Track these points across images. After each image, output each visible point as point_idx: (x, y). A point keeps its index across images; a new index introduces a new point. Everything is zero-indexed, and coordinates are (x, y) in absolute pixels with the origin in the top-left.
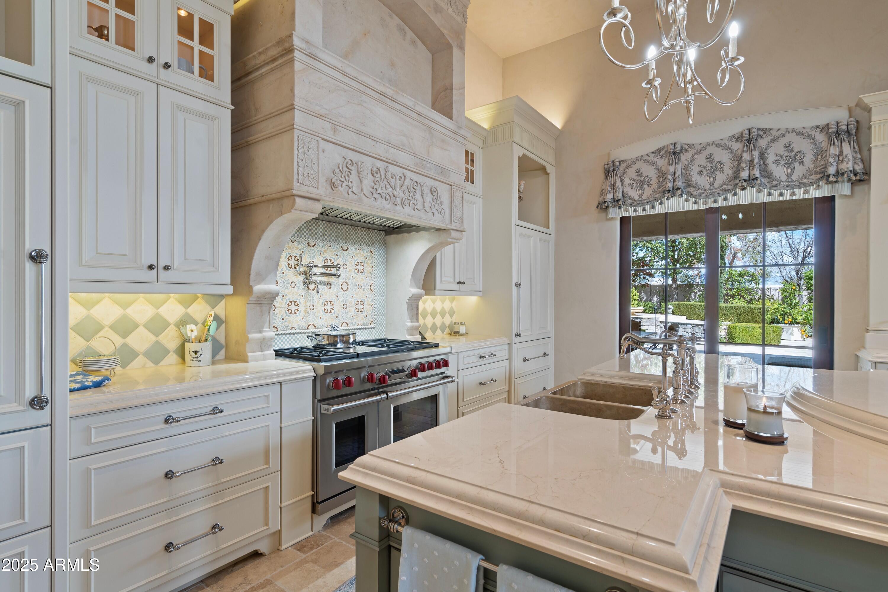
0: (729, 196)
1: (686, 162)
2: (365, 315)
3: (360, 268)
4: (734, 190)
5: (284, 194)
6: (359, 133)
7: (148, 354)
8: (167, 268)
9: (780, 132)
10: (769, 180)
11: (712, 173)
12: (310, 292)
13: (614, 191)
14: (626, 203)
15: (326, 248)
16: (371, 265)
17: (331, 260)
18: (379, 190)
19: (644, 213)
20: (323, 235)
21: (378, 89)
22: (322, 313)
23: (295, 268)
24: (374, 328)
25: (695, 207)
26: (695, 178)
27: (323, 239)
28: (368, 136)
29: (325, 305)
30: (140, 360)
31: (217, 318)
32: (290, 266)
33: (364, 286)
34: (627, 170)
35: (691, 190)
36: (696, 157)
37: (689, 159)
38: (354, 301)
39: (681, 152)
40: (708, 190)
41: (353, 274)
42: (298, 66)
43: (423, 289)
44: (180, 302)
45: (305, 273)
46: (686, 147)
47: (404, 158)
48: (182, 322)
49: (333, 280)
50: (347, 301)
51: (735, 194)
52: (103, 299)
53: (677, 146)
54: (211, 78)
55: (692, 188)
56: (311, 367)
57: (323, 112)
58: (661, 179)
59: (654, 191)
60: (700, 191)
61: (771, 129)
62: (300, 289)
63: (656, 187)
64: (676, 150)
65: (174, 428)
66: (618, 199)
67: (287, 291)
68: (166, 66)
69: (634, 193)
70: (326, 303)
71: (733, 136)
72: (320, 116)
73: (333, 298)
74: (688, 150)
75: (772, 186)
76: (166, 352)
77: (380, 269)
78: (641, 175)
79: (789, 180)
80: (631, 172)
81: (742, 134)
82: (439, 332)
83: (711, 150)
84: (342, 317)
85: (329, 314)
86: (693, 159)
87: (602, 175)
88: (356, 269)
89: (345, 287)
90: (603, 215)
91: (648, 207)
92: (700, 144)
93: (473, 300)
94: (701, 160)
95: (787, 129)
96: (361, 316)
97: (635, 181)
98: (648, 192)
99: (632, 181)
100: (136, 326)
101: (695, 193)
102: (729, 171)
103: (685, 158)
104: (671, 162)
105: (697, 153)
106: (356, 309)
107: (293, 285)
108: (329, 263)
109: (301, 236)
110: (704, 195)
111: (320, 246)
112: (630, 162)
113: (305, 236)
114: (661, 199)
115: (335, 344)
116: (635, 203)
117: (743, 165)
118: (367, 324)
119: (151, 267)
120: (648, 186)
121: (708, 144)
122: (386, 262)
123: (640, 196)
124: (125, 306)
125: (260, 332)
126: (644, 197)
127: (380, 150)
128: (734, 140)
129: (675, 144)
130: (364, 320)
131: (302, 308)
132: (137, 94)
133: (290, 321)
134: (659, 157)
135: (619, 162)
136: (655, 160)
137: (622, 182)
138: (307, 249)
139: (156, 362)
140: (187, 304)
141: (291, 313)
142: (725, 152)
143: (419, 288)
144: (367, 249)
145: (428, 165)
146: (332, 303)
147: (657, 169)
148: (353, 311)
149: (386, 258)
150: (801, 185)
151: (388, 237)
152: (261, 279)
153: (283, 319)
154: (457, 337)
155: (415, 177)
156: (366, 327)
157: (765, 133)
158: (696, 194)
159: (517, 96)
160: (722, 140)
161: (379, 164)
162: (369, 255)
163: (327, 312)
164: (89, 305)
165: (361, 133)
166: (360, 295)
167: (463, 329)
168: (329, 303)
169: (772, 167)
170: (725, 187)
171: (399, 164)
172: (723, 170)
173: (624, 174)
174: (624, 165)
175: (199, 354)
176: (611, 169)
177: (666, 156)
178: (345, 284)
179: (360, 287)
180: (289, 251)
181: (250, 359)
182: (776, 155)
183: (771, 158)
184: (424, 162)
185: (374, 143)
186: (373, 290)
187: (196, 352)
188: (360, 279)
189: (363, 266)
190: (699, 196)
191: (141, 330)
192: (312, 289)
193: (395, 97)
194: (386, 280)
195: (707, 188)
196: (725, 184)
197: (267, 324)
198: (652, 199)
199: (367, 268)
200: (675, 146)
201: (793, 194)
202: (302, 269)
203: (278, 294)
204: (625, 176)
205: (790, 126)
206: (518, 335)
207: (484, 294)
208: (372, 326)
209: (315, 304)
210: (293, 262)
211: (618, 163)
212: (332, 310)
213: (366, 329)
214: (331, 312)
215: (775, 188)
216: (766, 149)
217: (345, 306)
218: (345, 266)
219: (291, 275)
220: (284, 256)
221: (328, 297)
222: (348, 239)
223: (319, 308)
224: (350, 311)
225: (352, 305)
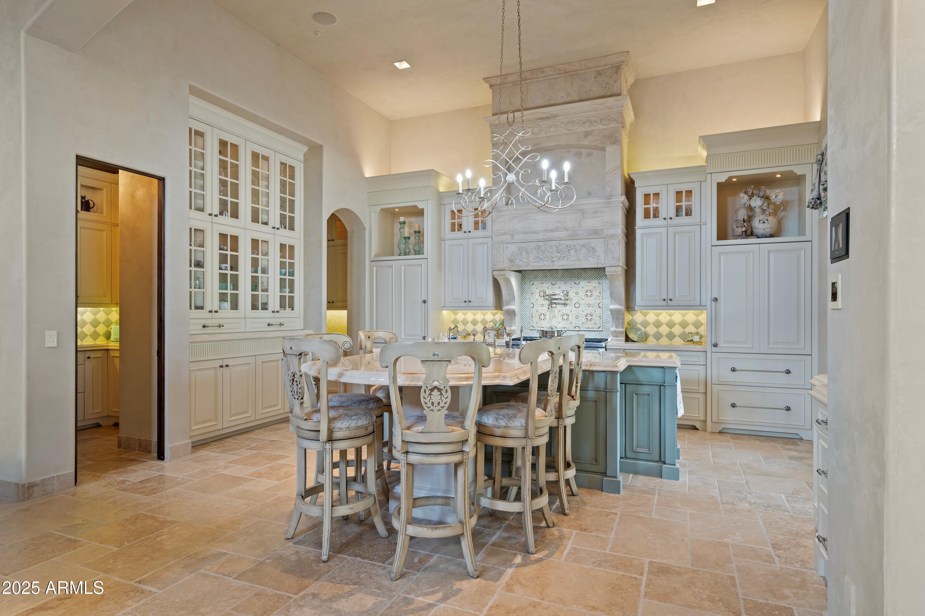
3: (589, 293)
6: (526, 233)
8: (470, 302)
12: (553, 309)
15: (564, 284)
16: (599, 292)
17: (566, 291)
23: (544, 297)
24: (602, 331)
27: (561, 280)
28: (532, 232)
32: (540, 296)
33: (593, 304)
38: (584, 314)
41: (584, 297)
43: (625, 307)
45: (549, 299)
47: (556, 234)
49: (568, 302)
50: (578, 313)
57: (507, 231)
62: (547, 307)
67: (539, 309)
70: (563, 315)
72: (505, 234)
73: (568, 312)
84: (575, 323)
88: (586, 295)
89: (577, 305)
96: (590, 323)
100: (468, 322)
107: (542, 305)
108: (565, 293)
109: (547, 280)
111: (560, 284)
113: (550, 280)
118: (596, 329)
119: (465, 302)
127: (541, 236)
130: (593, 326)
131: (548, 317)
132: (462, 245)
133: (540, 323)
138: (551, 286)
141: (541, 320)
144: (596, 281)
145: (581, 232)
146: (567, 315)
148: (583, 320)
152: (508, 303)
153: (537, 323)
155: (568, 243)
162: (597, 285)
163: (564, 320)
165: (528, 233)
166: (590, 310)
168: (565, 315)
171: (554, 239)
179: (589, 305)
180: (540, 288)
184: (576, 232)
185: (536, 234)
186: (601, 307)
188: (589, 300)
189: (592, 292)
191: (479, 324)
192: (554, 307)
199: (596, 293)
202: (548, 297)
208: (601, 329)
210: (542, 294)
212: (567, 319)
213: (595, 331)
217: (577, 317)
218: (577, 293)
219: (541, 301)
220: (537, 291)
221: (564, 312)
222: (579, 277)
223: (559, 318)
224: (581, 320)
225: (583, 316)
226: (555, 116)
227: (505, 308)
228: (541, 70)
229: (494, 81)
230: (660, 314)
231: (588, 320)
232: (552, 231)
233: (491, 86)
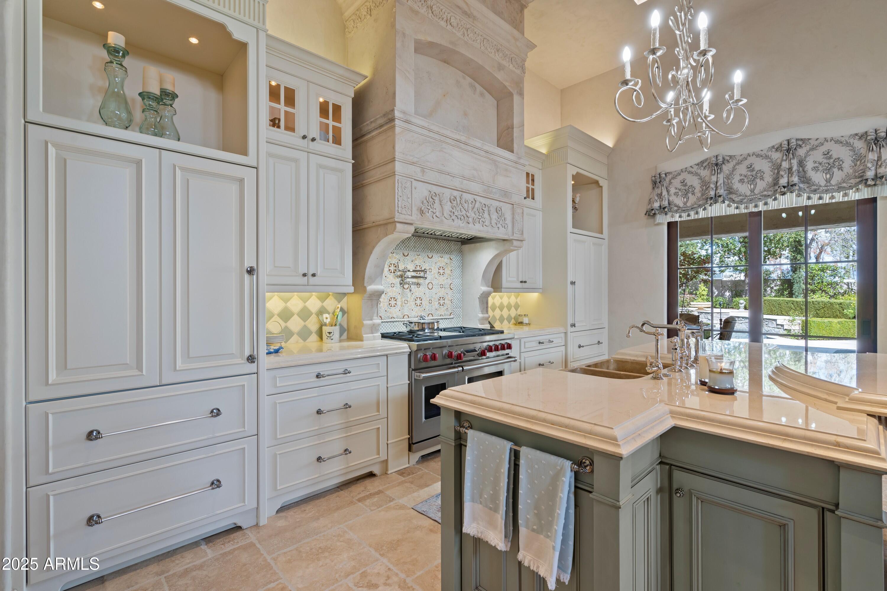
0: (770, 201)
1: (727, 172)
2: (445, 308)
3: (441, 271)
4: (775, 196)
5: (389, 221)
7: (299, 334)
8: (314, 275)
9: (818, 141)
10: (808, 185)
12: (405, 290)
13: (661, 200)
14: (672, 210)
15: (416, 256)
16: (450, 269)
17: (420, 266)
18: (456, 213)
19: (689, 218)
20: (414, 247)
21: (454, 137)
22: (413, 306)
23: (394, 272)
24: (453, 318)
25: (737, 212)
26: (736, 185)
27: (414, 250)
28: (447, 174)
29: (416, 300)
30: (295, 338)
31: (342, 310)
32: (390, 271)
33: (445, 285)
34: (672, 181)
35: (733, 196)
36: (737, 167)
37: (731, 169)
38: (437, 297)
39: (723, 163)
40: (749, 196)
41: (437, 276)
42: (398, 130)
43: (492, 287)
44: (319, 298)
45: (401, 276)
46: (728, 158)
47: (475, 187)
48: (321, 312)
49: (422, 281)
50: (432, 297)
51: (775, 199)
52: (274, 296)
53: (719, 158)
54: (339, 144)
55: (733, 195)
56: (407, 345)
57: (415, 160)
58: (704, 188)
59: (698, 199)
60: (741, 197)
61: (810, 139)
62: (398, 288)
63: (700, 195)
64: (718, 161)
65: (322, 382)
66: (664, 206)
67: (388, 290)
68: (313, 140)
69: (679, 201)
70: (416, 299)
71: (773, 147)
72: (413, 164)
73: (422, 295)
74: (730, 161)
75: (812, 191)
76: (311, 333)
77: (457, 272)
78: (685, 185)
79: (828, 184)
80: (676, 183)
81: (781, 145)
82: (506, 322)
83: (750, 160)
84: (429, 310)
85: (419, 307)
86: (734, 169)
87: (650, 186)
88: (439, 272)
89: (430, 286)
90: (651, 221)
91: (692, 213)
92: (741, 155)
94: (742, 169)
95: (825, 138)
96: (443, 309)
97: (680, 190)
98: (692, 199)
99: (677, 191)
100: (292, 315)
101: (736, 199)
102: (769, 178)
103: (726, 168)
104: (713, 173)
105: (738, 163)
106: (439, 303)
107: (392, 285)
108: (418, 269)
109: (398, 248)
110: (745, 200)
111: (412, 255)
112: (676, 173)
113: (401, 249)
114: (704, 206)
115: (423, 330)
116: (679, 210)
117: (782, 173)
118: (447, 315)
119: (304, 275)
120: (692, 194)
121: (749, 155)
122: (462, 266)
123: (685, 203)
125: (371, 320)
126: (689, 204)
127: (456, 183)
128: (774, 150)
129: (717, 156)
130: (445, 312)
131: (399, 303)
132: (296, 161)
133: (390, 312)
134: (702, 168)
135: (666, 174)
136: (699, 171)
137: (668, 191)
138: (403, 258)
139: (305, 340)
140: (323, 299)
141: (391, 306)
142: (764, 161)
143: (489, 287)
144: (447, 256)
145: (494, 190)
146: (421, 299)
147: (701, 179)
148: (436, 304)
149: (462, 263)
150: (840, 189)
151: (463, 246)
152: (372, 281)
153: (386, 311)
154: (521, 327)
155: (484, 201)
156: (447, 317)
157: (803, 143)
158: (738, 200)
159: (570, 125)
160: (762, 151)
161: (456, 193)
162: (449, 261)
163: (417, 306)
165: (442, 172)
166: (442, 293)
167: (526, 320)
168: (418, 298)
170: (765, 193)
171: (470, 192)
172: (763, 178)
173: (669, 184)
174: (669, 177)
175: (332, 334)
176: (658, 180)
177: (709, 167)
178: (430, 284)
179: (442, 286)
180: (390, 260)
181: (364, 339)
182: (815, 162)
184: (490, 189)
185: (452, 178)
186: (452, 288)
187: (330, 333)
188: (442, 280)
189: (444, 269)
190: (741, 202)
191: (296, 317)
192: (406, 288)
193: (467, 142)
194: (462, 280)
195: (748, 195)
196: (765, 191)
197: (375, 314)
198: (696, 206)
199: (448, 271)
200: (717, 158)
201: (833, 197)
202: (399, 273)
203: (383, 292)
204: (671, 186)
205: (829, 136)
206: (573, 325)
207: (543, 291)
208: (452, 317)
209: (409, 300)
210: (392, 268)
211: (664, 175)
212: (421, 304)
213: (446, 319)
214: (420, 306)
215: (815, 193)
216: (805, 157)
217: (430, 302)
218: (431, 270)
219: (391, 278)
220: (390, 264)
221: (418, 294)
222: (432, 249)
223: (411, 303)
224: (434, 304)
225: (436, 300)
227: (369, 288)
231: (440, 305)
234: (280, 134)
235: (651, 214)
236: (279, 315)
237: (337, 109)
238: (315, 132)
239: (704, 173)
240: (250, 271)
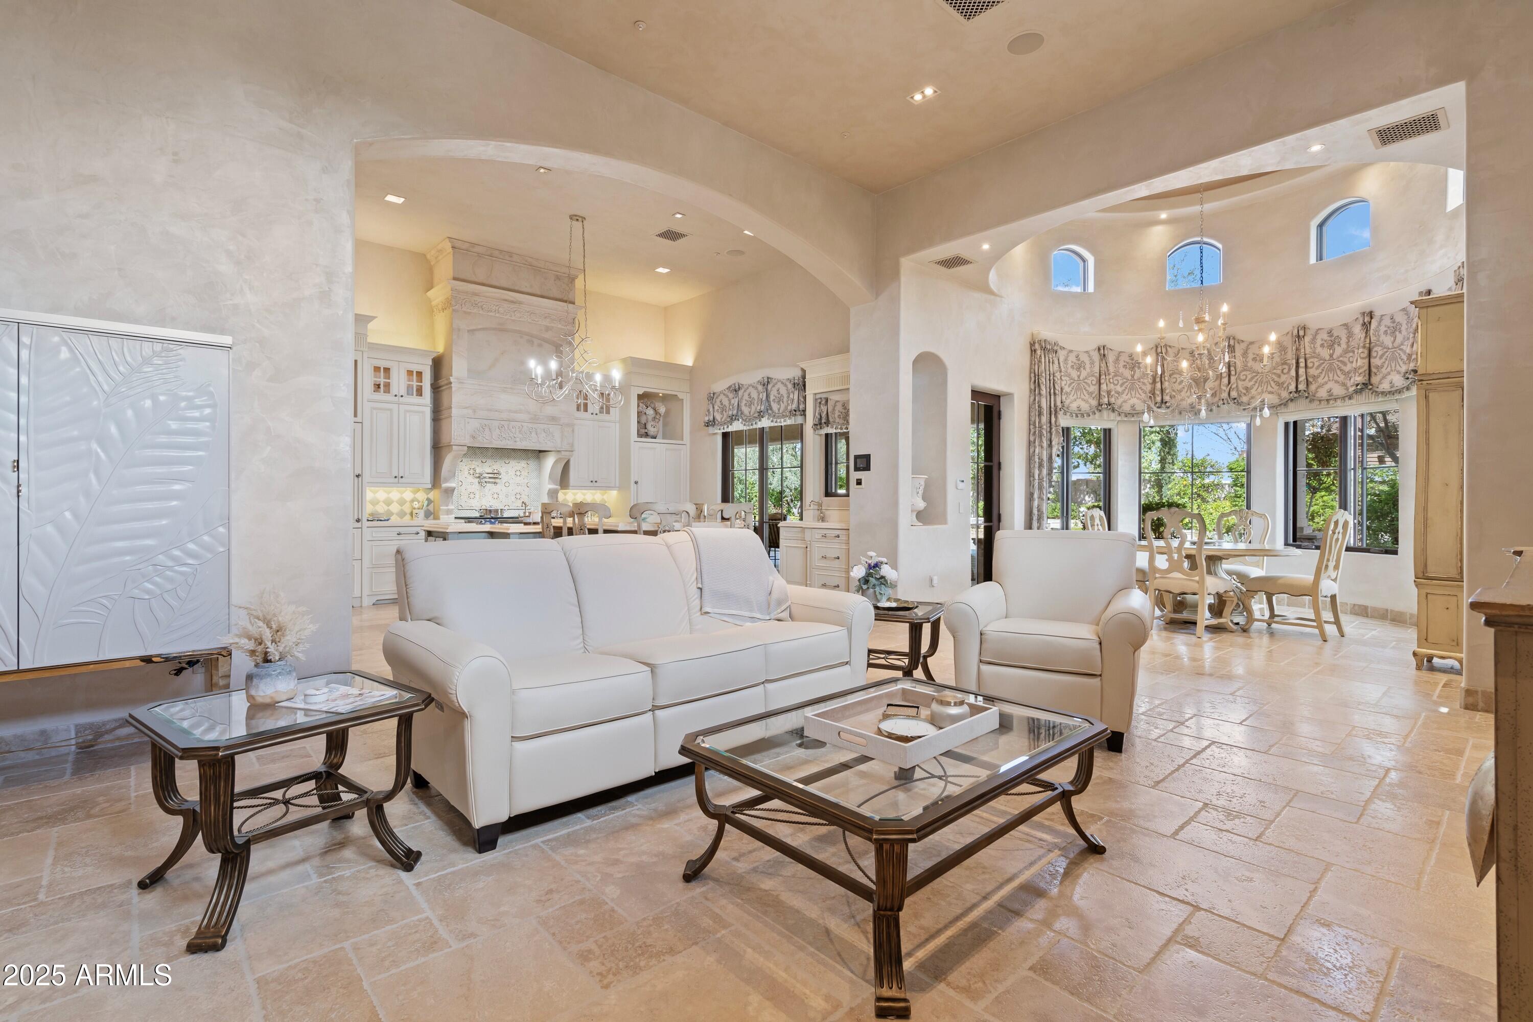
0: (758, 421)
1: (740, 397)
2: (522, 501)
3: (518, 473)
4: (761, 418)
5: (449, 444)
6: (489, 410)
7: (398, 514)
8: (402, 477)
9: (776, 381)
10: (772, 412)
11: (750, 406)
12: (483, 487)
13: (709, 415)
14: (715, 424)
15: (493, 463)
17: (497, 470)
23: (473, 475)
28: (496, 411)
30: (395, 517)
31: (428, 499)
32: (469, 474)
34: (717, 400)
37: (742, 395)
39: (738, 390)
40: (749, 417)
41: (513, 477)
42: (453, 389)
43: (560, 485)
44: (412, 492)
45: (479, 477)
46: (740, 386)
48: (412, 501)
49: (498, 481)
50: (508, 493)
52: (380, 490)
53: (736, 385)
54: (422, 395)
55: (742, 415)
57: (468, 405)
59: (728, 416)
60: (745, 418)
61: (772, 379)
62: (476, 486)
64: (735, 388)
66: (711, 420)
67: (468, 487)
68: (402, 396)
69: (719, 417)
70: (494, 494)
71: (759, 381)
72: (466, 408)
73: (498, 491)
74: (741, 388)
75: (773, 417)
76: (405, 514)
77: (535, 474)
78: (723, 405)
79: (779, 412)
81: (763, 380)
83: (749, 390)
84: (506, 502)
88: (515, 474)
89: (507, 485)
91: (725, 427)
92: (745, 385)
93: (614, 493)
94: (746, 396)
96: (520, 502)
98: (725, 416)
99: (719, 408)
100: (393, 502)
103: (740, 393)
104: (734, 396)
105: (745, 391)
107: (472, 484)
108: (495, 472)
110: (748, 420)
111: (489, 462)
112: (718, 394)
113: (479, 457)
114: (731, 422)
116: (718, 424)
119: (396, 477)
120: (726, 412)
121: (748, 386)
122: (539, 469)
123: (722, 419)
124: (389, 493)
125: (447, 506)
127: (504, 416)
128: (759, 384)
131: (477, 496)
132: (391, 410)
133: (470, 503)
134: (729, 392)
135: (714, 394)
136: (728, 394)
137: (713, 408)
138: (480, 464)
139: (402, 518)
140: (415, 492)
141: (471, 498)
142: (755, 391)
143: (557, 485)
146: (498, 494)
147: (728, 400)
148: (513, 498)
149: (540, 467)
150: (784, 416)
152: (446, 481)
153: (466, 502)
155: (530, 425)
157: (770, 381)
159: (631, 356)
160: (754, 383)
161: (503, 423)
162: (526, 466)
163: (494, 499)
164: (374, 492)
165: (491, 410)
166: (519, 490)
168: (496, 493)
169: (772, 403)
170: (755, 416)
171: (517, 421)
172: (754, 404)
173: (714, 403)
174: (715, 396)
176: (709, 398)
177: (732, 392)
178: (507, 483)
179: (518, 485)
180: (470, 466)
181: (440, 518)
182: (774, 396)
183: (772, 398)
185: (500, 413)
187: (417, 514)
188: (517, 479)
189: (521, 472)
190: (746, 421)
191: (395, 503)
195: (748, 415)
196: (755, 413)
197: (450, 504)
198: (727, 421)
199: (524, 473)
202: (477, 475)
203: (458, 488)
205: (779, 378)
207: (620, 489)
209: (486, 494)
210: (472, 472)
211: (712, 395)
214: (497, 499)
216: (770, 392)
217: (507, 496)
218: (507, 472)
219: (471, 479)
220: (466, 468)
221: (495, 491)
222: (508, 457)
223: (489, 497)
224: (511, 498)
225: (513, 495)
226: (520, 303)
227: (444, 485)
228: (511, 254)
229: (458, 244)
230: (577, 493)
231: (517, 499)
232: (516, 412)
233: (453, 247)
234: (381, 396)
235: (708, 424)
236: (384, 502)
237: (419, 374)
238: (403, 391)
239: (731, 395)
240: (358, 476)
